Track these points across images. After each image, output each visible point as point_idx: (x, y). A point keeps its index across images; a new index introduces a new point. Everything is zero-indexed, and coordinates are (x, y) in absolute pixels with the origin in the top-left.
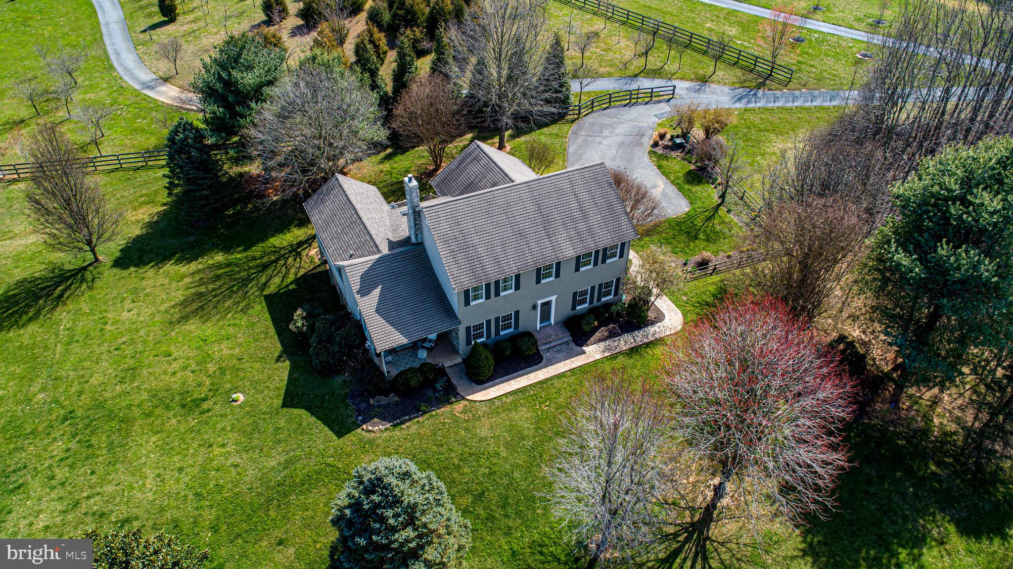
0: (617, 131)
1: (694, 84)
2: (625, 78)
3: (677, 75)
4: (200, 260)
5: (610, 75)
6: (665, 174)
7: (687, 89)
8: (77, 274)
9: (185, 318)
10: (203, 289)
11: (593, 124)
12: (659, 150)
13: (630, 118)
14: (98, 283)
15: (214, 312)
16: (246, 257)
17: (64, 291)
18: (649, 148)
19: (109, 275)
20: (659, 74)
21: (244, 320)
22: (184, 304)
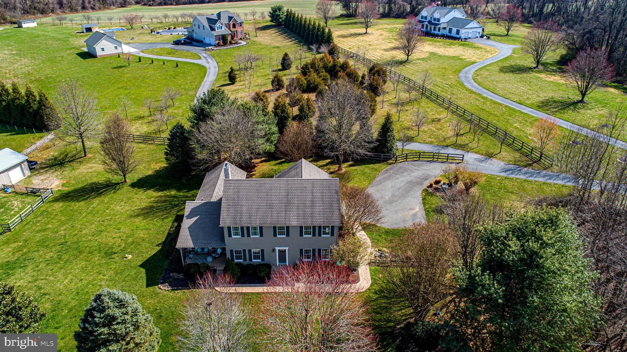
0: (413, 174)
1: (483, 157)
2: (440, 146)
3: (474, 150)
4: (165, 192)
5: (431, 143)
6: (424, 204)
7: (475, 159)
8: (114, 185)
9: (138, 215)
10: (155, 205)
11: (401, 168)
12: (430, 190)
13: (426, 169)
14: (119, 191)
15: (152, 216)
16: (184, 195)
17: (104, 191)
18: (425, 187)
19: (126, 188)
20: (463, 148)
21: (160, 223)
22: (142, 209)
